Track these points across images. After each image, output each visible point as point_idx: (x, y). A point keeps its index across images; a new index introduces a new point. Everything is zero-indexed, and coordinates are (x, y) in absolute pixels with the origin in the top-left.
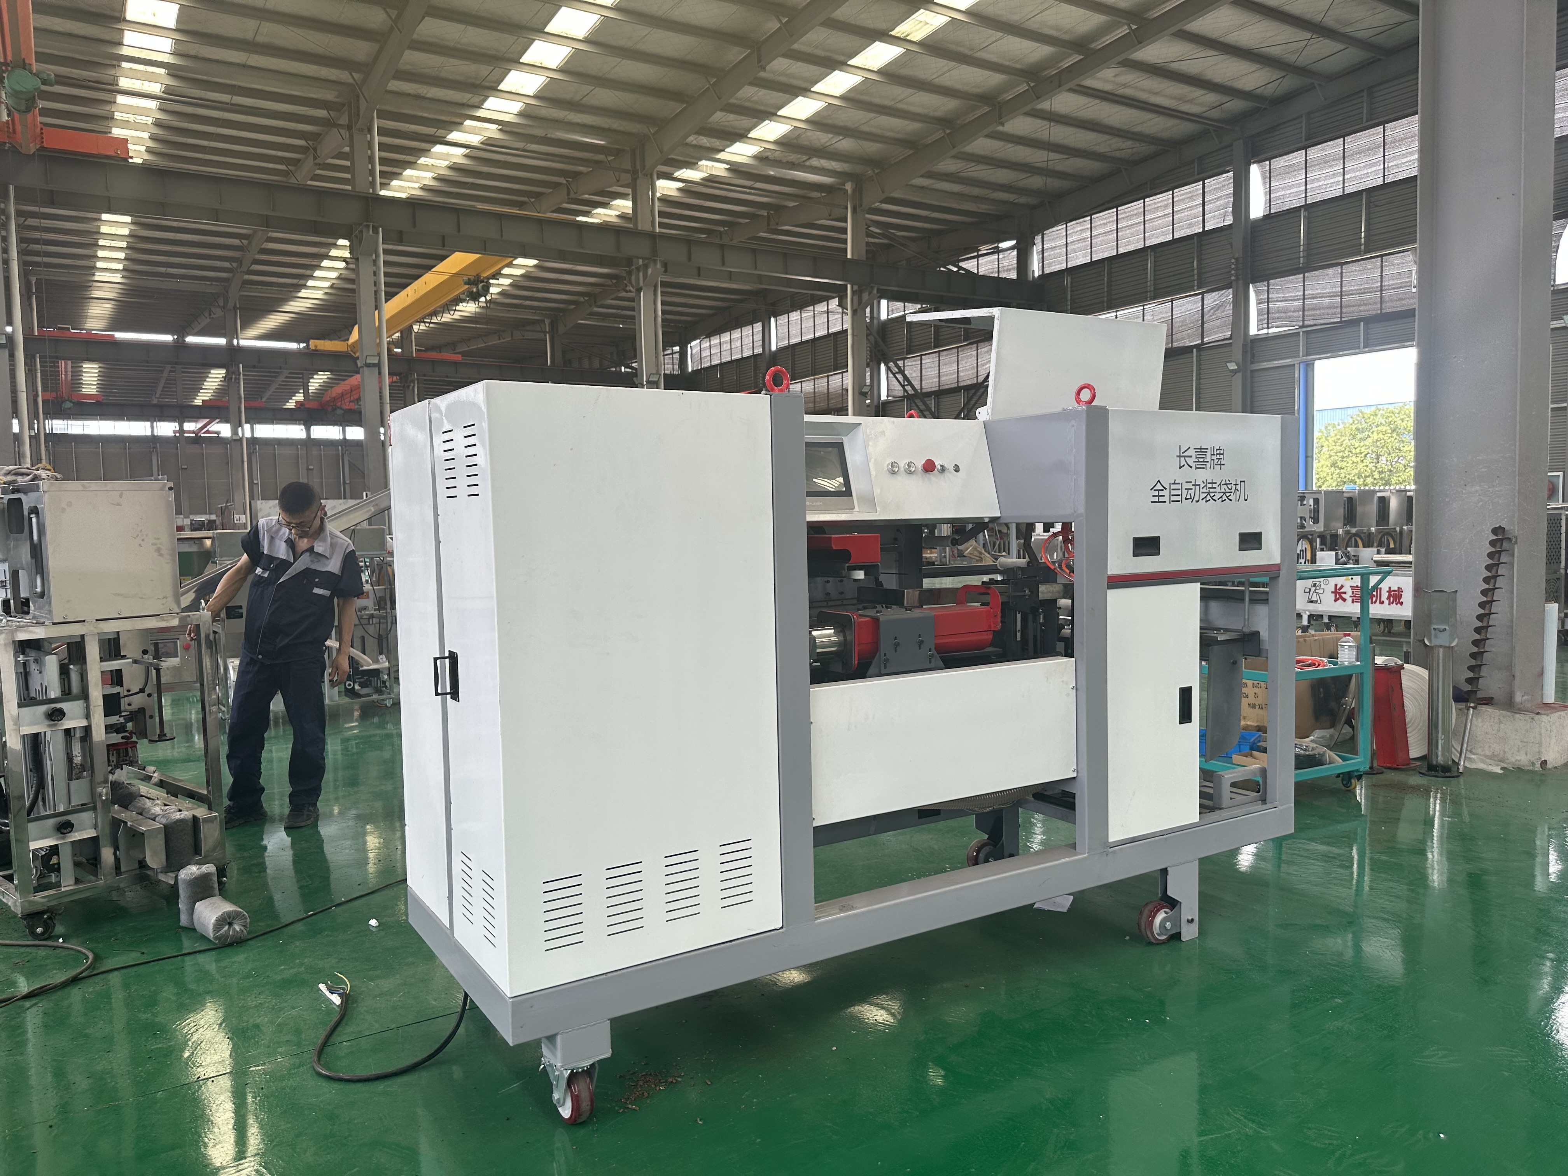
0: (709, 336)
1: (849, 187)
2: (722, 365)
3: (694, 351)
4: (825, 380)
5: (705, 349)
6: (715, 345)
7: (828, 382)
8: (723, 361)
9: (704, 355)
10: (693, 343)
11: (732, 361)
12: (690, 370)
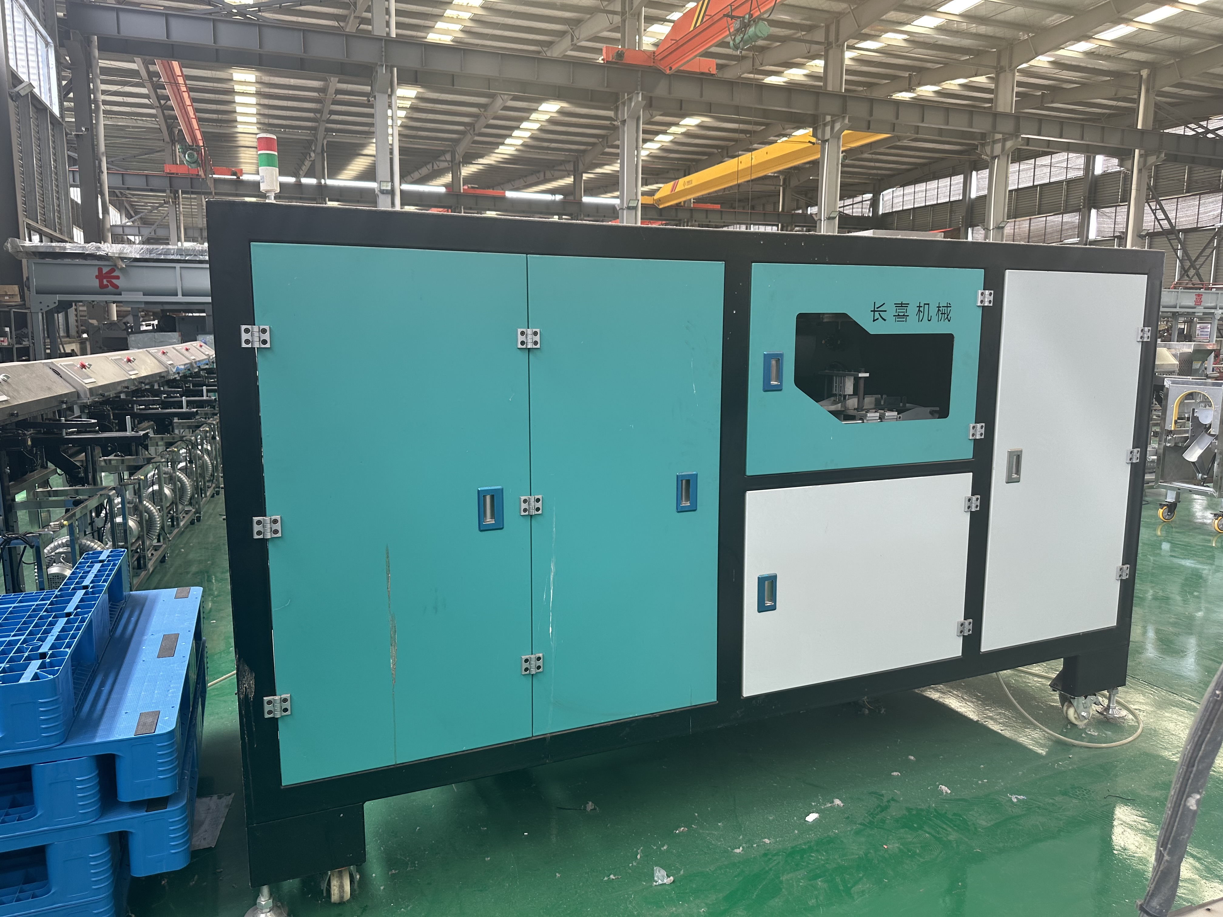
0: (903, 185)
1: (1145, 73)
2: (914, 209)
3: (885, 199)
4: (1028, 222)
5: (897, 196)
6: (910, 194)
7: (1030, 224)
8: (916, 206)
9: (895, 201)
10: (884, 193)
11: (926, 206)
12: (880, 213)
